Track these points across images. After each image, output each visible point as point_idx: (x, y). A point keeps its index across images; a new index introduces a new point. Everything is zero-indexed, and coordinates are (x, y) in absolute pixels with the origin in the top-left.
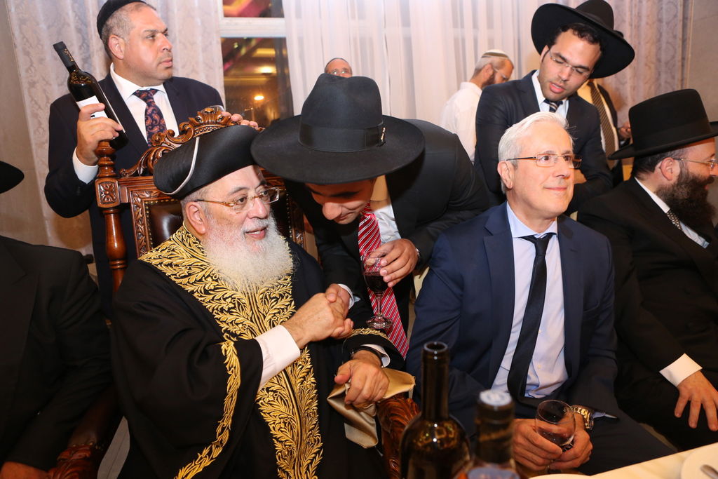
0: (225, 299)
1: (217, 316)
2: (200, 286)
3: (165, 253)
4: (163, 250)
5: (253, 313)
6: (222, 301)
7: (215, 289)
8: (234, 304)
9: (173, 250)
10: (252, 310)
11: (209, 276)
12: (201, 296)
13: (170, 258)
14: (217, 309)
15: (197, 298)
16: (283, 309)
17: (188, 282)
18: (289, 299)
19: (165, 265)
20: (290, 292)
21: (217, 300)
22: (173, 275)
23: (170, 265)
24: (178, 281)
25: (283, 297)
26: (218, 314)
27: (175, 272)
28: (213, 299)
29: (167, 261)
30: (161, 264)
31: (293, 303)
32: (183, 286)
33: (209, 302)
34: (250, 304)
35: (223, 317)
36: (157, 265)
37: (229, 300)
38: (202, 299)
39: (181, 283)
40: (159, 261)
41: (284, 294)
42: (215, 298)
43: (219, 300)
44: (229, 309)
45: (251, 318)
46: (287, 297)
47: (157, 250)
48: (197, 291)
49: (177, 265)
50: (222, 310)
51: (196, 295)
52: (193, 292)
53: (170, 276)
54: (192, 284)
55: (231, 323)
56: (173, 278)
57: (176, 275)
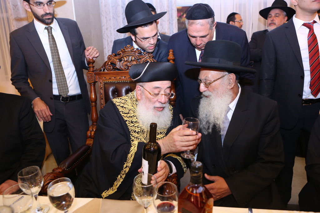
0: (138, 127)
1: (132, 133)
2: (130, 119)
3: (123, 101)
4: (123, 99)
5: (147, 136)
6: (137, 128)
7: (136, 122)
8: (141, 131)
9: (126, 101)
10: (147, 135)
11: (135, 116)
12: (129, 123)
13: (124, 104)
14: (133, 130)
15: (127, 123)
16: (159, 139)
17: (127, 116)
18: (164, 135)
19: (121, 106)
20: (165, 132)
21: (135, 126)
22: (122, 111)
23: (123, 107)
24: (122, 114)
25: (161, 134)
26: (133, 132)
27: (123, 110)
28: (133, 126)
29: (122, 105)
30: (119, 105)
32: (124, 117)
33: (132, 127)
34: (147, 132)
35: (134, 134)
36: (117, 106)
37: (139, 128)
38: (129, 124)
39: (123, 116)
40: (119, 104)
41: (163, 132)
42: (134, 126)
43: (136, 127)
44: (138, 132)
45: (145, 138)
46: (163, 134)
47: (121, 99)
48: (128, 121)
49: (125, 108)
50: (135, 131)
51: (127, 122)
52: (126, 121)
53: (120, 112)
54: (128, 117)
55: (136, 138)
56: (121, 113)
57: (123, 112)
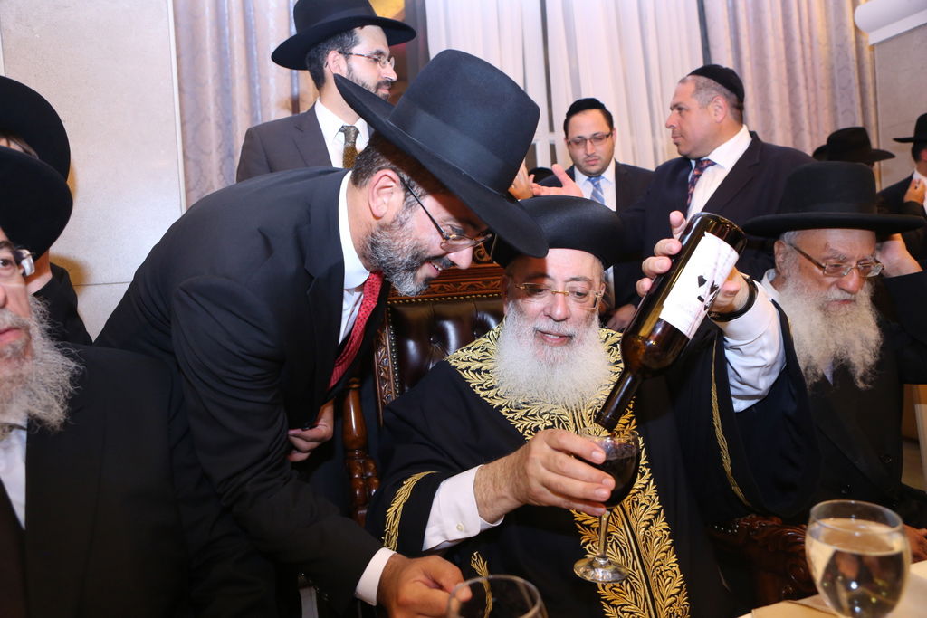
0: (541, 416)
2: (511, 399)
3: (476, 355)
4: (476, 349)
6: (538, 418)
8: (553, 422)
9: (486, 351)
10: (577, 429)
12: (511, 412)
13: (481, 361)
14: (530, 428)
15: (505, 414)
17: (496, 395)
19: (473, 371)
21: (531, 416)
22: (478, 385)
23: (478, 371)
24: (482, 394)
26: (531, 434)
27: (483, 381)
28: (526, 415)
29: (476, 365)
30: (467, 369)
31: (634, 421)
32: (489, 401)
33: (521, 419)
34: (574, 422)
36: (463, 370)
37: (546, 416)
38: (512, 415)
39: (487, 397)
40: (468, 364)
42: (529, 414)
43: (534, 416)
44: (546, 427)
47: (469, 349)
48: (506, 405)
49: (487, 371)
50: (536, 430)
51: (503, 411)
52: (500, 407)
53: (474, 387)
56: (477, 390)
57: (482, 385)
